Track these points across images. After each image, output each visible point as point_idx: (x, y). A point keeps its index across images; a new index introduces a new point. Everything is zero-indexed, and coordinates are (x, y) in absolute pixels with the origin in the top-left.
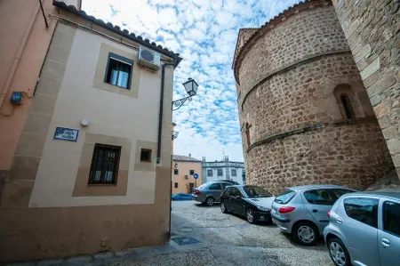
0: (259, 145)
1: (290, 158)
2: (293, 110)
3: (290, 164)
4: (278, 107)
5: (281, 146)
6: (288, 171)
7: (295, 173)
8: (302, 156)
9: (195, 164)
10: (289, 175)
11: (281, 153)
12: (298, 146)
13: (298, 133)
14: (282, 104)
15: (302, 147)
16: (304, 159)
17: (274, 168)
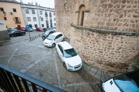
0: (93, 31)
1: (113, 47)
2: (134, 16)
3: (111, 50)
4: (125, 8)
5: (111, 39)
6: (108, 53)
7: (112, 55)
8: (120, 48)
9: (15, 4)
10: (107, 55)
11: (109, 43)
12: (122, 42)
13: (127, 35)
14: (129, 7)
15: (124, 44)
16: (120, 50)
17: (100, 50)
